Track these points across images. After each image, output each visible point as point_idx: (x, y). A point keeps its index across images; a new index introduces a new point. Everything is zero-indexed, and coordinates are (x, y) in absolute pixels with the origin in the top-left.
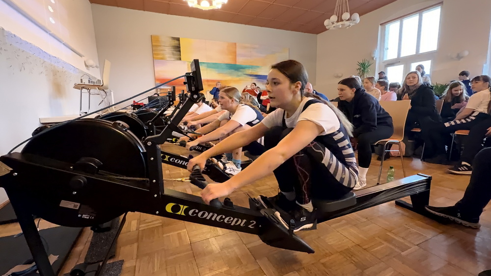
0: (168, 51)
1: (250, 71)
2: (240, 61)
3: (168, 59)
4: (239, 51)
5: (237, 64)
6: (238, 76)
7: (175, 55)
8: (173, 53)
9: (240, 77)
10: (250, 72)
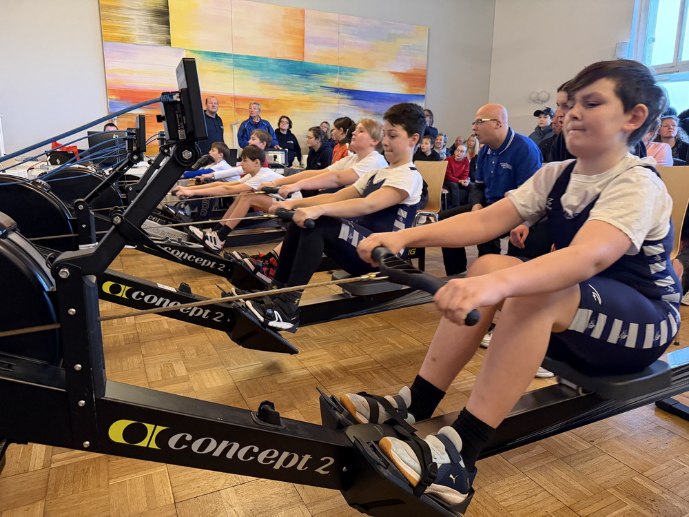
0: (138, 23)
1: (337, 80)
2: (313, 54)
3: (138, 42)
4: (312, 30)
5: (305, 61)
6: (309, 91)
7: (156, 33)
8: (151, 27)
9: (312, 95)
10: (335, 81)
